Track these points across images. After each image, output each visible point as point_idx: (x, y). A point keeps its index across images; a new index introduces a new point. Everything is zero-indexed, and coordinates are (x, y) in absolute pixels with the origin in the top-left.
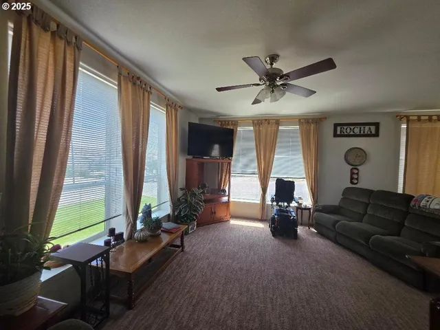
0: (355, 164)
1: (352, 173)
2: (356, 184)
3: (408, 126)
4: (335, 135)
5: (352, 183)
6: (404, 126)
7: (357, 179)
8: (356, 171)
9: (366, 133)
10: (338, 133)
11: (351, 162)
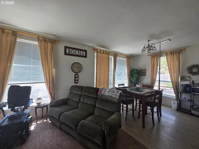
0: (76, 72)
1: (75, 77)
2: (77, 83)
3: (97, 54)
4: (66, 54)
5: (75, 83)
6: (96, 54)
7: (78, 80)
8: (77, 76)
9: (81, 54)
10: (67, 52)
11: (74, 70)
